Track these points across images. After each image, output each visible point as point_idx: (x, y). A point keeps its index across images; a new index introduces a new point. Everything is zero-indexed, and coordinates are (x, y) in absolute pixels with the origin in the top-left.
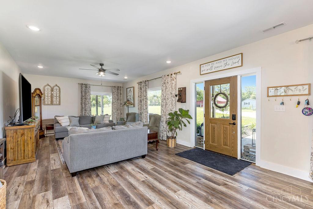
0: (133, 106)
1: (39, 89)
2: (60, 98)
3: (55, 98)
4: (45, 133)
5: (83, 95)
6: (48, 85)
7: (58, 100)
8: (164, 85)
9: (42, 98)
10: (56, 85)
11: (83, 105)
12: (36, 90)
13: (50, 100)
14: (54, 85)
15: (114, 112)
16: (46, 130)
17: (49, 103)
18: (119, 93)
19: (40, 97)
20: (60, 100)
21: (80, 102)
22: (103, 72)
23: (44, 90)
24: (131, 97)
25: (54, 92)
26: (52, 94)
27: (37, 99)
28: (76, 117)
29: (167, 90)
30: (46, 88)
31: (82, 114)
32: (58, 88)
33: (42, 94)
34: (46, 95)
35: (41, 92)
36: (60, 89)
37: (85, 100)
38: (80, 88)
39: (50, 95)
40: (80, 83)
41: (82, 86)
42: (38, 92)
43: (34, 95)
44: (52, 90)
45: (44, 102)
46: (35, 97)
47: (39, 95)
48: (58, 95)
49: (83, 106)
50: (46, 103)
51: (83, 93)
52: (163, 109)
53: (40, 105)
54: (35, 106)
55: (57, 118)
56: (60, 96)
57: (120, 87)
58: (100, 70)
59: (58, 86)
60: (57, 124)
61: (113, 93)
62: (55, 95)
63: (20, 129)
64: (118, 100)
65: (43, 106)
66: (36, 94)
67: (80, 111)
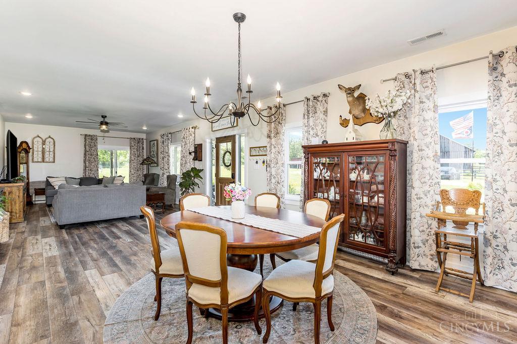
0: (156, 165)
1: (26, 143)
2: (54, 153)
3: (48, 153)
4: (34, 200)
5: (88, 149)
6: (38, 136)
7: (52, 156)
8: (184, 140)
9: (30, 154)
10: (50, 137)
11: (87, 163)
12: (22, 143)
13: (41, 156)
14: (47, 136)
15: (133, 173)
16: (34, 195)
17: (40, 160)
18: (140, 148)
19: (27, 152)
20: (54, 156)
21: (83, 159)
22: (105, 125)
23: (33, 143)
24: (155, 153)
25: (47, 146)
26: (43, 149)
27: (23, 154)
28: (76, 179)
29: (186, 145)
30: (35, 140)
31: (85, 175)
32: (52, 140)
33: (30, 149)
34: (35, 149)
35: (28, 146)
36: (54, 142)
37: (90, 156)
38: (83, 140)
39: (40, 149)
40: (84, 133)
41: (85, 138)
42: (24, 146)
43: (19, 150)
44: (44, 143)
45: (33, 159)
46: (20, 153)
47: (25, 149)
48: (52, 150)
49: (87, 165)
50: (35, 160)
51: (87, 147)
52: (182, 168)
53: (27, 163)
54: (21, 163)
55: (50, 180)
56: (54, 150)
57: (142, 139)
58: (102, 123)
59: (52, 138)
60: (49, 187)
61: (131, 147)
62: (48, 150)
63: (7, 187)
64: (138, 156)
65: (31, 164)
66: (22, 148)
67: (82, 171)
